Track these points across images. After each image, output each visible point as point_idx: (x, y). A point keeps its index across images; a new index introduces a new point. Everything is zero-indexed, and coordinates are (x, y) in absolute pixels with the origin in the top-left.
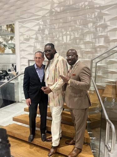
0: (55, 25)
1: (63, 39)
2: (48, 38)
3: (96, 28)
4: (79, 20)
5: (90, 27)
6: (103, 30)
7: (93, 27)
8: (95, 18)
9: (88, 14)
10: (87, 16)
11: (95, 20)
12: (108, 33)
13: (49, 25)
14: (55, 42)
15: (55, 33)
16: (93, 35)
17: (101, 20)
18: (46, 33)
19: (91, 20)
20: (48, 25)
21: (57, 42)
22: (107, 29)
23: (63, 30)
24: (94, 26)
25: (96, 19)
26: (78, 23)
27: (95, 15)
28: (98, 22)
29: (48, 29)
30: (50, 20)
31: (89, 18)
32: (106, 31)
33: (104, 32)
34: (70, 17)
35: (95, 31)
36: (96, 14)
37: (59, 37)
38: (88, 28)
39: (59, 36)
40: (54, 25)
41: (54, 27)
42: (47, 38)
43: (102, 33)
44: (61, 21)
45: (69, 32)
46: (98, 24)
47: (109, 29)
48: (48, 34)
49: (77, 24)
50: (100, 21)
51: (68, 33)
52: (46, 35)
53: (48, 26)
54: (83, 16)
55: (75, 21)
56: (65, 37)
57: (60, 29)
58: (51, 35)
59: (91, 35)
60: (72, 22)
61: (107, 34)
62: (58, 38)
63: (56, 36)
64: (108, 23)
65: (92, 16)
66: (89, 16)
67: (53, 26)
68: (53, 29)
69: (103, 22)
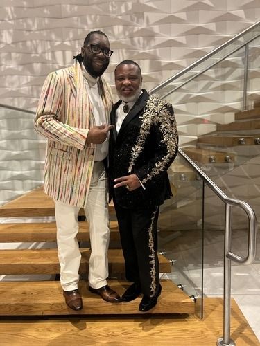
0: (30, 22)
1: (54, 57)
2: (13, 55)
3: (131, 37)
4: (90, 15)
5: (119, 34)
6: (146, 42)
7: (124, 34)
8: (127, 13)
9: (112, 5)
10: (109, 8)
11: (128, 18)
12: (157, 50)
13: (13, 19)
14: (35, 64)
15: (31, 41)
16: (126, 52)
17: (140, 20)
18: (4, 40)
19: (119, 17)
20: (10, 20)
21: (39, 64)
22: (154, 40)
23: (53, 37)
24: (127, 33)
25: (129, 16)
26: (89, 22)
27: (126, 7)
28: (135, 23)
29: (11, 31)
30: (14, 7)
31: (113, 12)
32: (153, 45)
33: (148, 48)
34: (69, 6)
35: (130, 44)
36: (130, 5)
37: (44, 52)
38: (114, 36)
39: (44, 49)
40: (26, 22)
41: (28, 25)
42: (10, 53)
43: (144, 48)
44: (45, 11)
45: (70, 41)
46: (136, 29)
47: (158, 40)
48: (13, 43)
49: (86, 24)
50: (138, 22)
51: (67, 43)
52: (7, 44)
53: (10, 22)
54: (101, 6)
55: (82, 17)
56: (59, 54)
57: (45, 33)
58: (21, 47)
59: (122, 52)
60: (75, 18)
61: (155, 52)
62: (41, 55)
63: (36, 49)
64: (156, 29)
65: (120, 9)
66: (114, 9)
67: (25, 24)
68: (27, 31)
69: (144, 26)
